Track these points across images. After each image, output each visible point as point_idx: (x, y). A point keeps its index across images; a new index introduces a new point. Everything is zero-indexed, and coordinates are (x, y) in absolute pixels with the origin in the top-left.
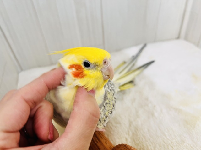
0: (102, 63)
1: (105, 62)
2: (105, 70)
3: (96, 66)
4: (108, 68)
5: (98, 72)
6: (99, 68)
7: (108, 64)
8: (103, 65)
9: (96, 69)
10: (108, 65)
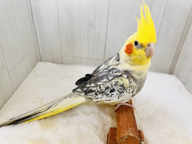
0: (146, 46)
1: (149, 45)
2: (148, 50)
3: (142, 46)
4: (150, 49)
5: (143, 51)
6: (144, 48)
7: (151, 46)
8: (147, 47)
9: (141, 49)
10: (151, 48)
